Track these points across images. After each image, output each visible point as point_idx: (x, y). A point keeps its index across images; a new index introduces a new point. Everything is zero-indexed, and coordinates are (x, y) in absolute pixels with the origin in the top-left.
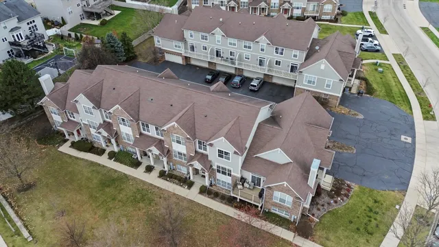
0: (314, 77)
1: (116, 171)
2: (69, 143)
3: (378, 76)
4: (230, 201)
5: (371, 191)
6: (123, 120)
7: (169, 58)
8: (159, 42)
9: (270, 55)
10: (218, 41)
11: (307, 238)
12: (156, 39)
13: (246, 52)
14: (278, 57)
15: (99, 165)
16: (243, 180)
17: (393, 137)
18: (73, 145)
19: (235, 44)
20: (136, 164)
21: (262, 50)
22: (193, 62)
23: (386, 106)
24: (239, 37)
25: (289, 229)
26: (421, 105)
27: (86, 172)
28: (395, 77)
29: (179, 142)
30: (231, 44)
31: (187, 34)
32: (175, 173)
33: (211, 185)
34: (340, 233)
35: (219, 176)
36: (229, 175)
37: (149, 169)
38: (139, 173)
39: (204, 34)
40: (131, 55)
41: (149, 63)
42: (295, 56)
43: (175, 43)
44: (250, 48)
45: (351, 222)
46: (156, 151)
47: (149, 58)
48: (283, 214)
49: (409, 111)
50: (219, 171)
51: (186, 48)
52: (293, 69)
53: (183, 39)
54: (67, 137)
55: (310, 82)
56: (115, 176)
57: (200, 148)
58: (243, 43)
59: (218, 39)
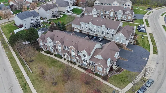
0: (118, 38)
1: (56, 59)
2: (44, 51)
3: (141, 40)
4: (86, 69)
5: (129, 71)
6: (59, 45)
7: (75, 30)
8: (73, 25)
9: (106, 31)
10: (90, 26)
11: (106, 81)
12: (72, 24)
13: (98, 30)
14: (108, 31)
15: (51, 57)
16: (90, 64)
17: (141, 58)
18: (45, 52)
19: (95, 27)
20: (61, 58)
21: (103, 29)
22: (83, 32)
23: (142, 49)
24: (97, 25)
25: (101, 78)
26: (154, 49)
27: (48, 59)
28: (148, 40)
29: (73, 52)
30: (94, 27)
31: (81, 23)
32: (72, 61)
33: (81, 65)
34: (116, 81)
35: (84, 62)
36: (86, 62)
37: (65, 59)
38: (62, 60)
39: (86, 23)
40: (64, 29)
41: (69, 31)
42: (113, 31)
43: (77, 26)
44: (100, 28)
45: (120, 78)
46: (67, 54)
47: (70, 30)
48: (100, 74)
49: (149, 51)
50: (83, 61)
51: (81, 27)
52: (112, 35)
53: (80, 25)
54: (43, 50)
55: (117, 39)
56: (55, 60)
57: (79, 54)
58: (98, 27)
59: (90, 25)
